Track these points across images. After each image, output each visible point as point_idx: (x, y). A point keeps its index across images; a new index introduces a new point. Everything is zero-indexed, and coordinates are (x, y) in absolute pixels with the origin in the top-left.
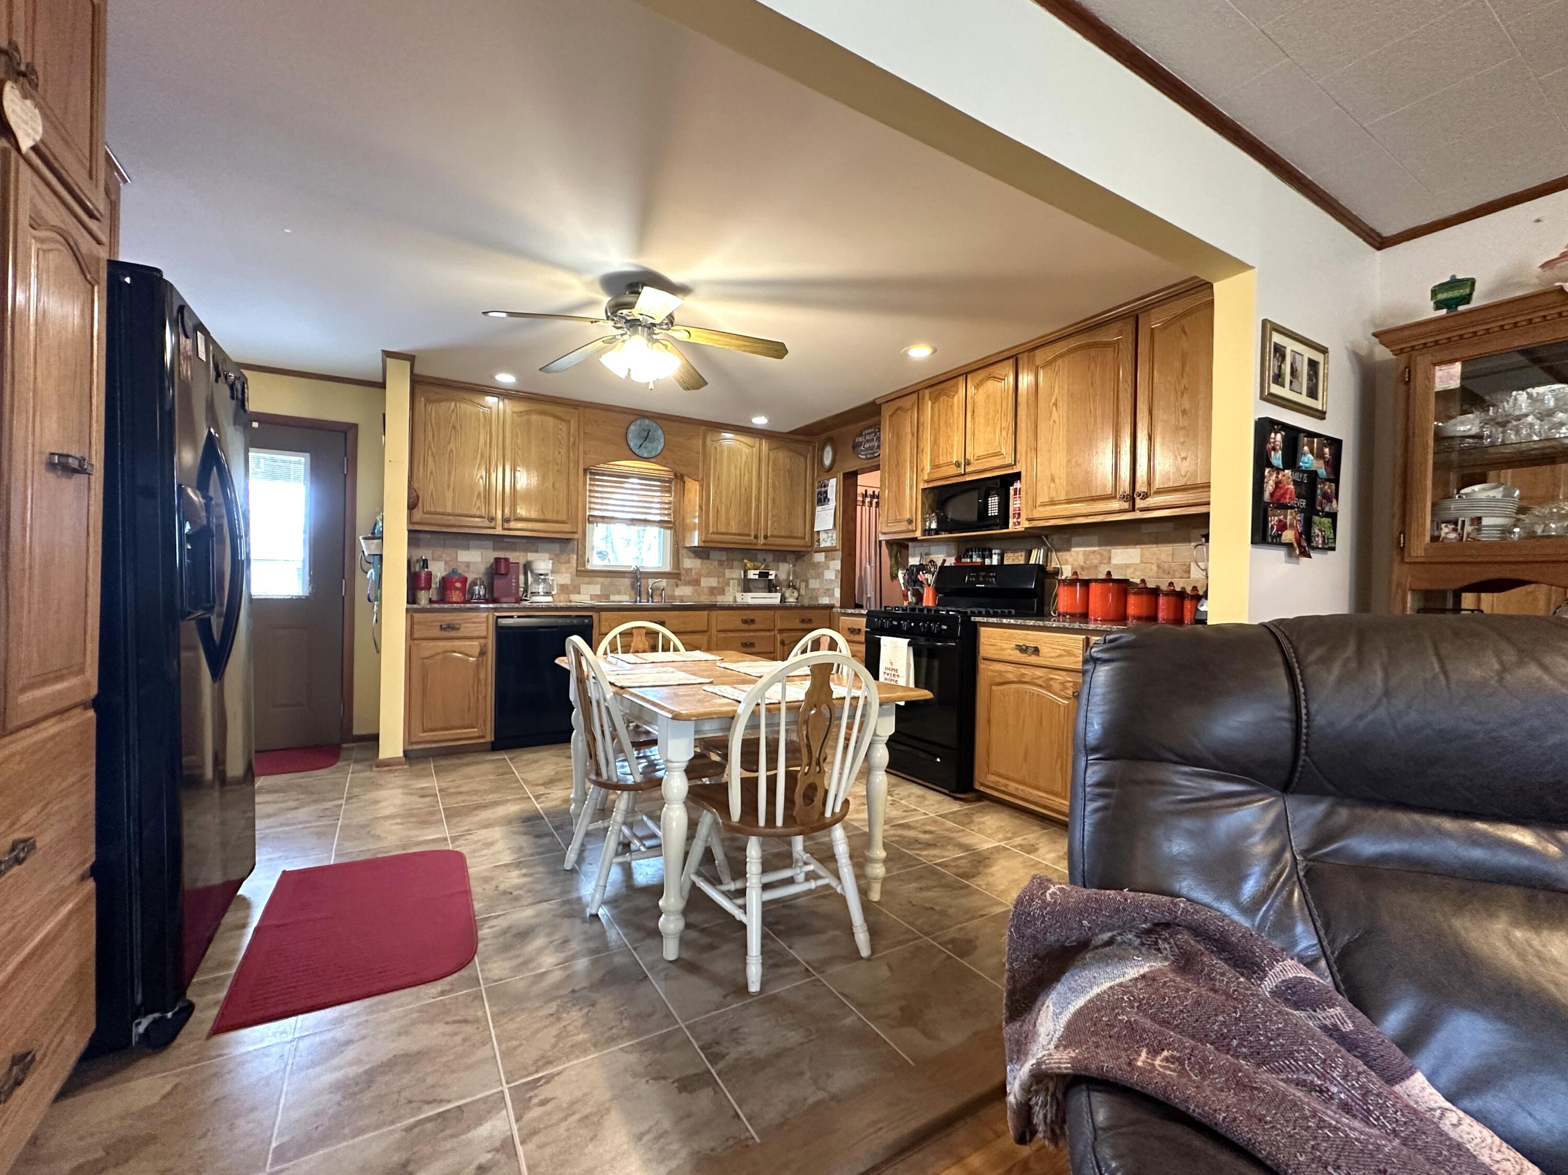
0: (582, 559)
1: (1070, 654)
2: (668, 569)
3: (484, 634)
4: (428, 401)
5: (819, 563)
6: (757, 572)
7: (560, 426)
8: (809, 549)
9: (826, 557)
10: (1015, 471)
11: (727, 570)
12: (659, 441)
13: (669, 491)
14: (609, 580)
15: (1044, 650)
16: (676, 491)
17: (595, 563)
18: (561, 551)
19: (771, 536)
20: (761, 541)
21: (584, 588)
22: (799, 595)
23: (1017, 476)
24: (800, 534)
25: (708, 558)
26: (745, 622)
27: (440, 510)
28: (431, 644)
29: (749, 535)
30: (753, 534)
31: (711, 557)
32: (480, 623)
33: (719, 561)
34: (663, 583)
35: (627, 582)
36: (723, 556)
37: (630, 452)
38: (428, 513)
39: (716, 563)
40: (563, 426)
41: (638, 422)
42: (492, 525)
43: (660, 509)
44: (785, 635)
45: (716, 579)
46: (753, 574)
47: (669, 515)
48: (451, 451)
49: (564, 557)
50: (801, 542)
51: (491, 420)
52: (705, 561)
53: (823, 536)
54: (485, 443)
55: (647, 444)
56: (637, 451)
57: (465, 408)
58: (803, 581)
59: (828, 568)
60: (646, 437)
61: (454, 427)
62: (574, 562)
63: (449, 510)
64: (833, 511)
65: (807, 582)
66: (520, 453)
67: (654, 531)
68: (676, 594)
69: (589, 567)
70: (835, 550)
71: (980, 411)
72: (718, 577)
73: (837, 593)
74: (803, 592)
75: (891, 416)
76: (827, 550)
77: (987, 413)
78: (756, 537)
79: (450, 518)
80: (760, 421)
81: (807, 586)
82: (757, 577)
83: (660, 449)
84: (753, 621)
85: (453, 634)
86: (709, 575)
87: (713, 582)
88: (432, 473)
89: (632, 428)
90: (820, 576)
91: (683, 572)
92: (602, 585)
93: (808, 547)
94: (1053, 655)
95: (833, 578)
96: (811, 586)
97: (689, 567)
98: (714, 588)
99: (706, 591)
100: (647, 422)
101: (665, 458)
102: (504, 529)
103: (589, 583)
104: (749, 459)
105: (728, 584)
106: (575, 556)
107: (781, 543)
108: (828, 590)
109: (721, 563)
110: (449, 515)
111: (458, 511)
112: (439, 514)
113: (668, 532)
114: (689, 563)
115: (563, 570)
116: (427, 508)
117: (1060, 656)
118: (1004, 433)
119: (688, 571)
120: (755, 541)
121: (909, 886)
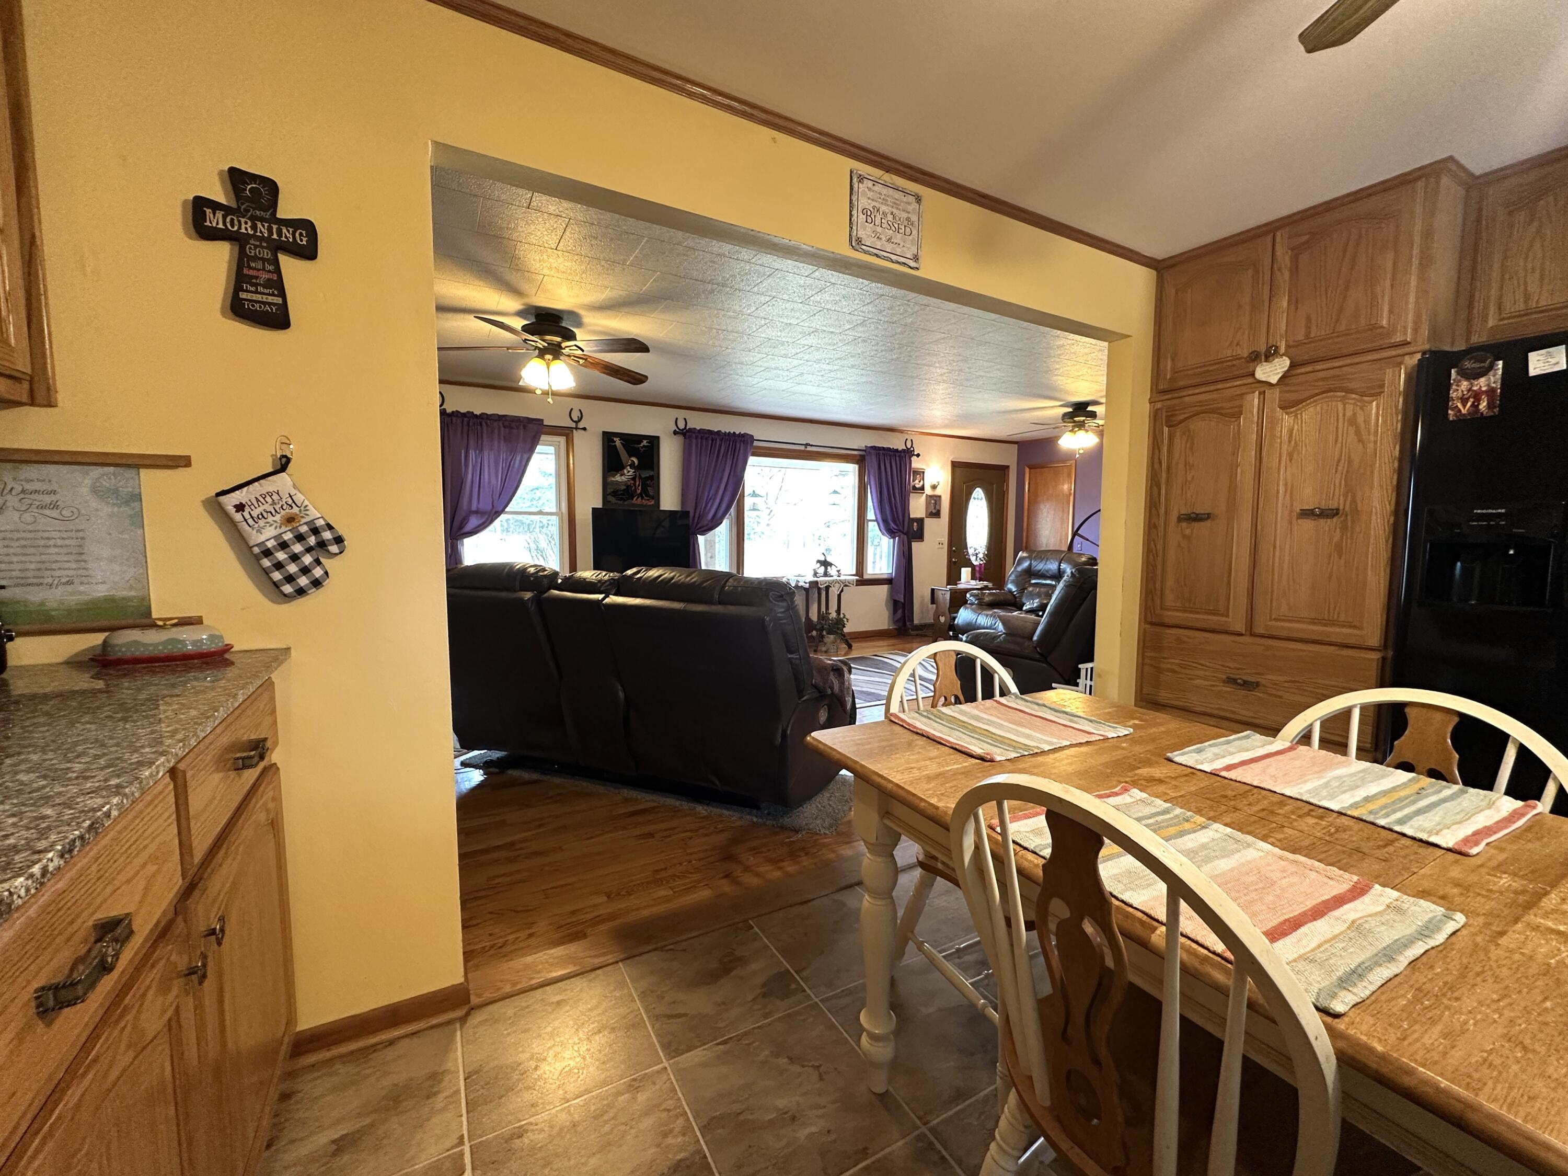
121: (813, 1129)
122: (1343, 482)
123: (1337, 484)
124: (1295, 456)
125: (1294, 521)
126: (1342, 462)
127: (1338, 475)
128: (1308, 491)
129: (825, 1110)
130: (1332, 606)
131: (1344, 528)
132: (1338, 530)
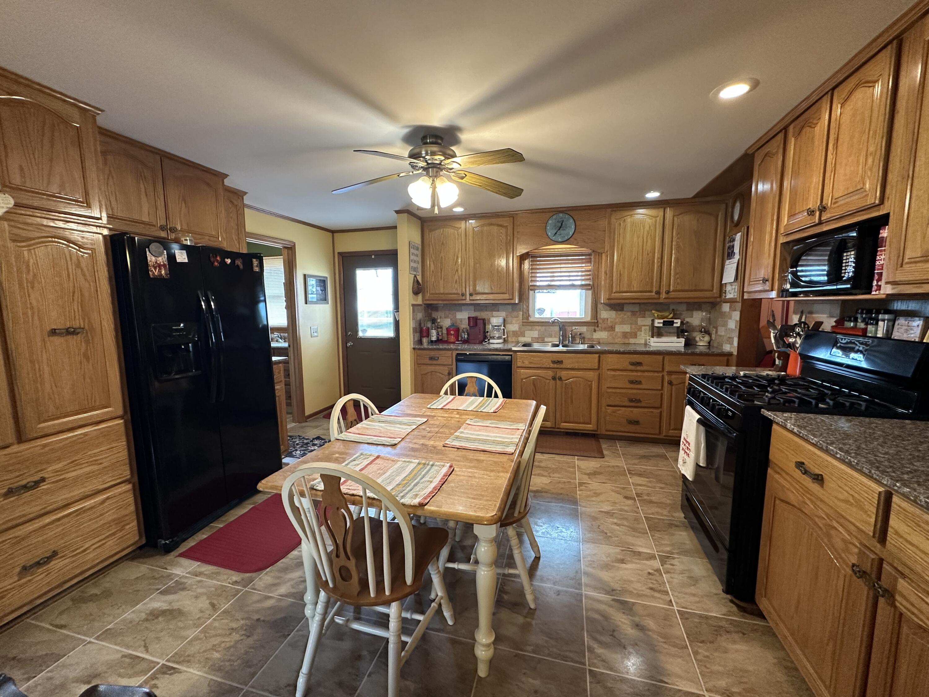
0: (527, 315)
1: (859, 505)
2: (588, 319)
3: (450, 363)
4: (431, 231)
5: (725, 312)
6: (662, 321)
7: (501, 231)
8: (718, 300)
9: (730, 308)
10: (881, 213)
11: (639, 319)
12: (570, 227)
13: (590, 262)
14: (544, 328)
15: (829, 483)
16: (595, 262)
17: (536, 316)
18: (512, 310)
19: (673, 291)
20: (663, 295)
21: (527, 333)
22: (711, 339)
23: (884, 220)
24: (707, 286)
25: (622, 310)
26: (633, 364)
27: (437, 292)
28: (425, 367)
29: (651, 292)
30: (654, 290)
31: (625, 309)
32: (447, 357)
33: (632, 312)
34: (584, 329)
35: (557, 328)
36: (637, 308)
37: (549, 240)
38: (432, 294)
39: (629, 314)
40: (503, 231)
41: (555, 217)
42: (464, 298)
43: (582, 276)
44: (673, 376)
45: (629, 326)
46: (658, 323)
47: (589, 279)
48: (442, 257)
49: (515, 313)
50: (708, 294)
51: (461, 235)
52: (619, 312)
53: (729, 288)
54: (459, 249)
55: (561, 231)
56: (554, 238)
57: (449, 231)
58: (714, 327)
59: (731, 318)
60: (561, 226)
61: (443, 244)
62: (521, 316)
63: (442, 292)
64: (736, 265)
65: (716, 328)
66: (477, 252)
67: (577, 293)
68: (594, 337)
69: (531, 319)
70: (737, 302)
71: (844, 137)
72: (631, 324)
73: (736, 343)
74: (713, 336)
75: (760, 165)
76: (732, 301)
77: (852, 137)
78: (658, 293)
79: (443, 296)
80: (653, 195)
81: (716, 332)
82: (661, 325)
83: (571, 233)
84: (640, 364)
85: (435, 362)
86: (622, 323)
87: (627, 328)
88: (433, 272)
89: (550, 222)
90: (725, 325)
91: (600, 321)
92: (539, 330)
93: (716, 298)
94: (841, 496)
95: (734, 327)
96: (719, 333)
97: (605, 317)
98: (627, 332)
99: (619, 335)
100: (561, 215)
101: (576, 239)
102: (470, 300)
103: (531, 330)
104: (652, 228)
105: (640, 329)
106: (521, 313)
107: (687, 296)
108: (730, 338)
109: (634, 313)
110: (442, 294)
111: (447, 292)
112: (437, 294)
113: (590, 292)
114: (605, 314)
115: (514, 322)
116: (431, 292)
117: (846, 501)
118: (870, 161)
119: (604, 320)
120: (656, 296)
121: (531, 680)
122: (80, 308)
123: (76, 310)
124: (36, 285)
125: (47, 339)
126: (76, 293)
127: (76, 303)
128: (54, 314)
129: (518, 684)
130: (89, 398)
131: (87, 342)
132: (83, 344)
